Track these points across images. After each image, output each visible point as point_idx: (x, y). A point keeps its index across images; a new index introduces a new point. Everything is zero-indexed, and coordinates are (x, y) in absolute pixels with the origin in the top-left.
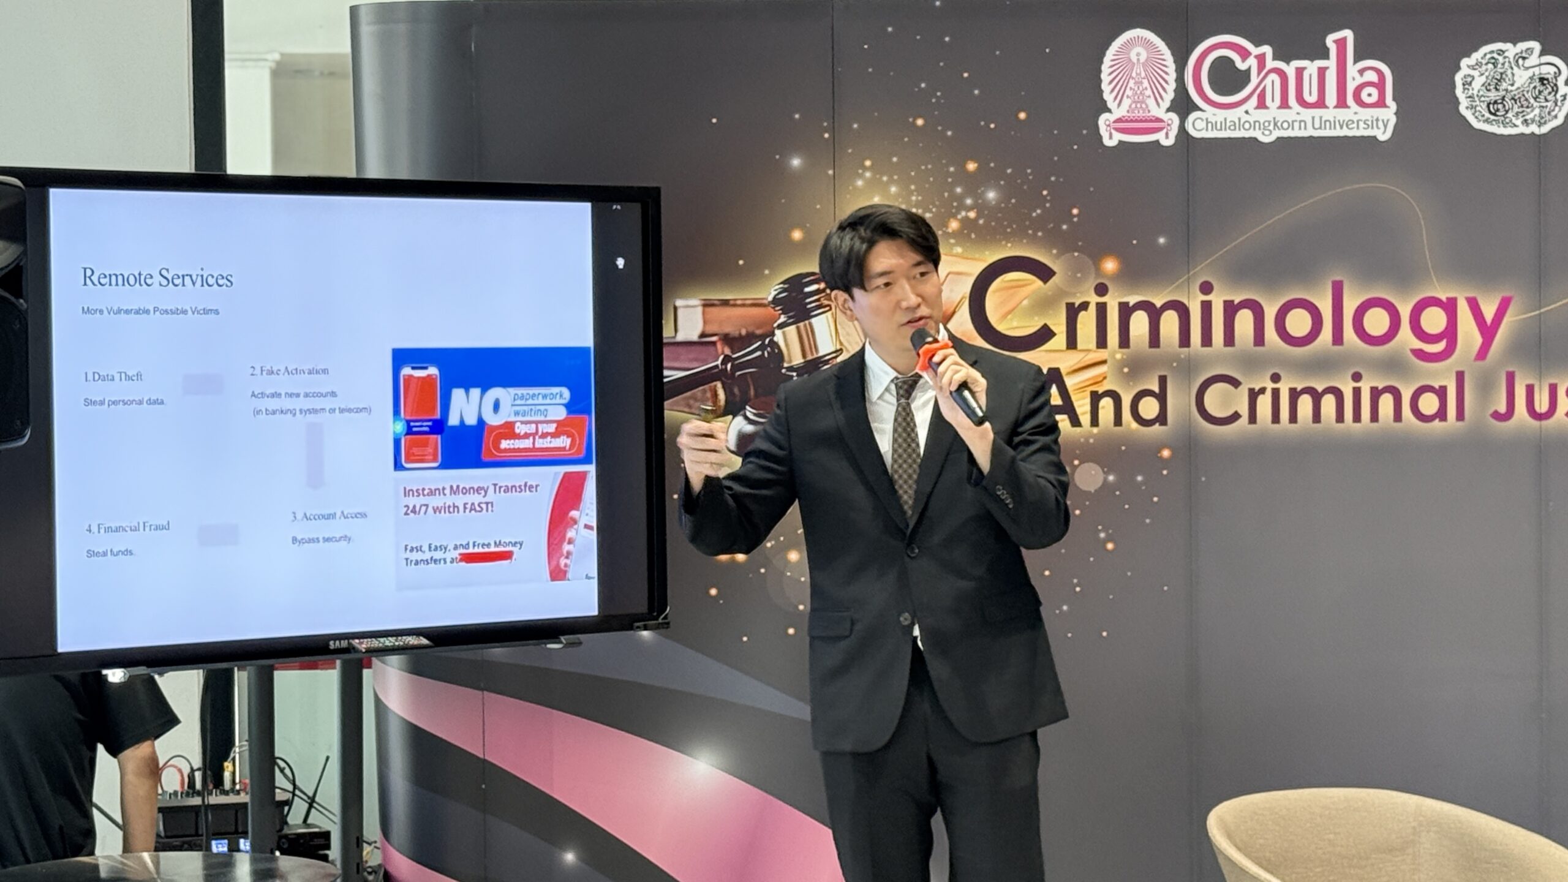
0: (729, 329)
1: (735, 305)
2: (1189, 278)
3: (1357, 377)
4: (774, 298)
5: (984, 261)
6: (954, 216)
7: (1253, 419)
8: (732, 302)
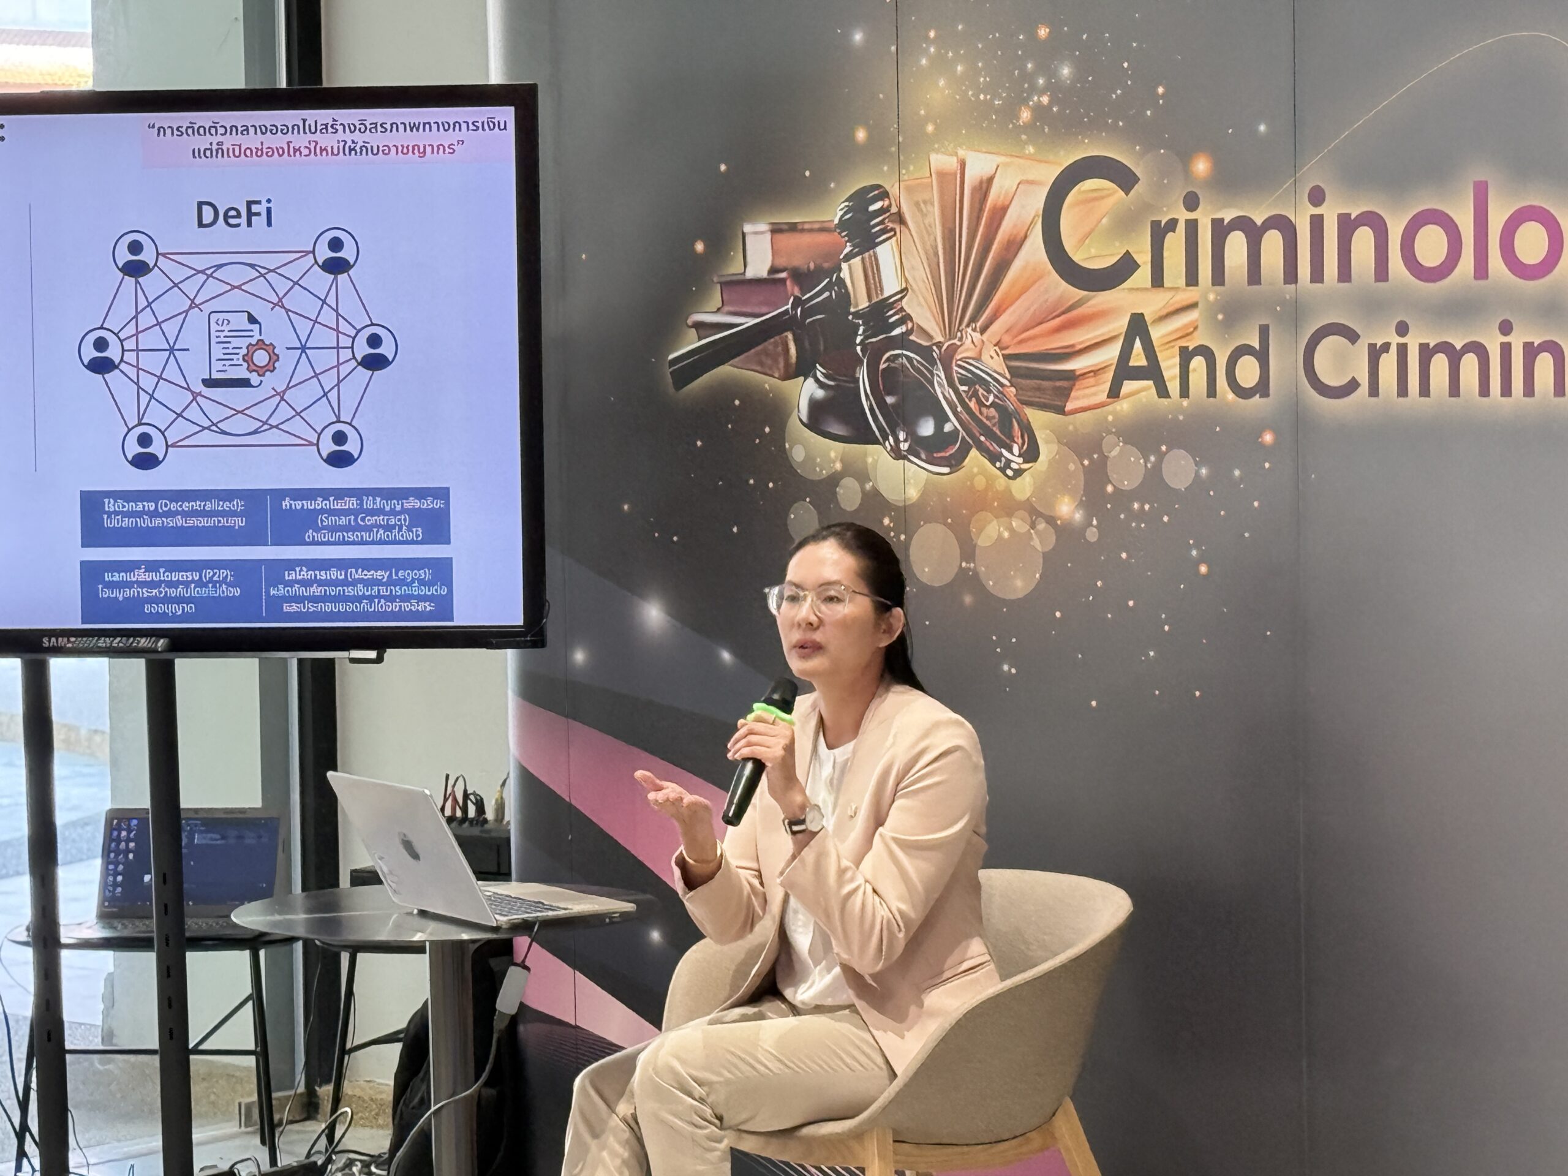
0: (798, 262)
1: (803, 230)
2: (1295, 180)
3: (1506, 328)
4: (840, 219)
5: (1060, 164)
6: (1025, 101)
7: (1374, 391)
8: (800, 227)
